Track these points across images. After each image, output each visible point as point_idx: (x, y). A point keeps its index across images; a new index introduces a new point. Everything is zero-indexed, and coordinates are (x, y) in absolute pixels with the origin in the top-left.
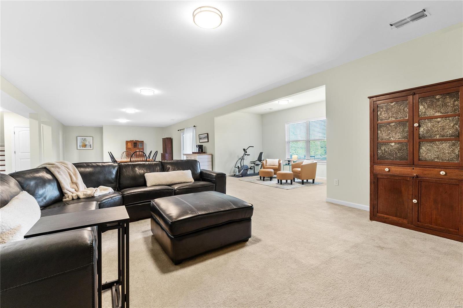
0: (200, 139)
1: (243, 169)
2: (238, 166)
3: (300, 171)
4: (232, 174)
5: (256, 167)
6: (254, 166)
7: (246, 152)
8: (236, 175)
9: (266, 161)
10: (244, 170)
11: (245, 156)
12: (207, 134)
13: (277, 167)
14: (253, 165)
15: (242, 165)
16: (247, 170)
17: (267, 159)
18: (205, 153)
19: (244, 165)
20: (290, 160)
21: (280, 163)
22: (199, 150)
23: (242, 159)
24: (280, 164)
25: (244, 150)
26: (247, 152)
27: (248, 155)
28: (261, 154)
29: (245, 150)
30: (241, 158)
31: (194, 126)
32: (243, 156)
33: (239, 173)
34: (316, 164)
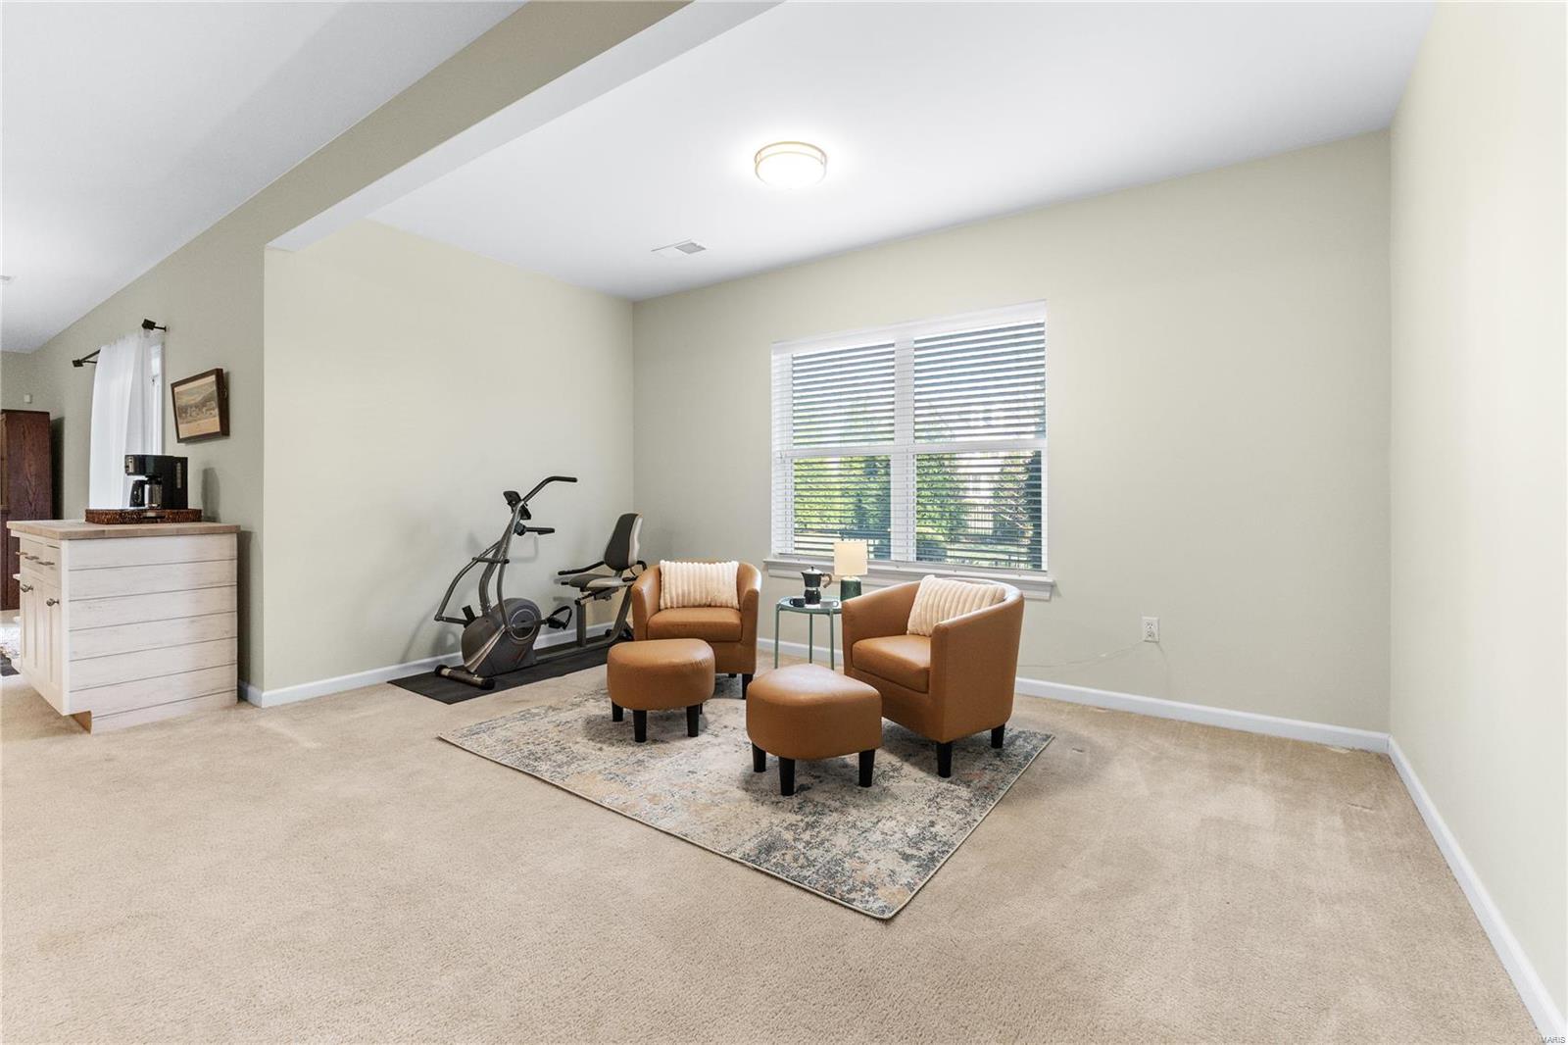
0: (179, 412)
1: (497, 629)
2: (468, 611)
3: (926, 671)
4: (421, 664)
5: (590, 605)
6: (577, 602)
7: (526, 514)
8: (446, 672)
9: (659, 573)
10: (506, 633)
11: (515, 537)
12: (213, 378)
13: (731, 618)
14: (575, 593)
15: (494, 602)
16: (530, 631)
17: (666, 565)
18: (196, 516)
19: (510, 601)
20: (817, 572)
21: (754, 595)
22: (137, 500)
23: (496, 559)
24: (748, 604)
25: (512, 498)
26: (529, 517)
27: (542, 531)
28: (626, 524)
29: (519, 499)
30: (490, 556)
31: (149, 325)
32: (500, 539)
33: (466, 657)
34: (1015, 613)
